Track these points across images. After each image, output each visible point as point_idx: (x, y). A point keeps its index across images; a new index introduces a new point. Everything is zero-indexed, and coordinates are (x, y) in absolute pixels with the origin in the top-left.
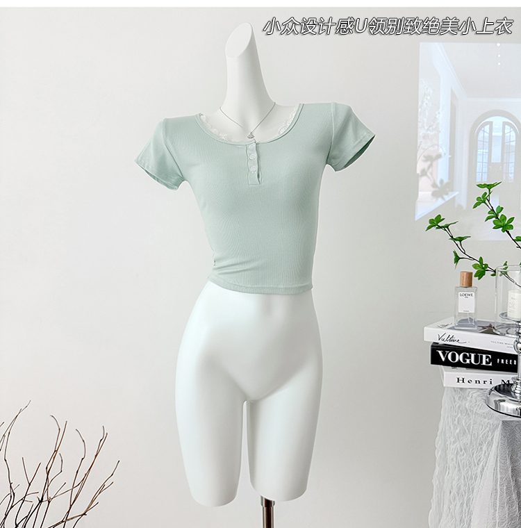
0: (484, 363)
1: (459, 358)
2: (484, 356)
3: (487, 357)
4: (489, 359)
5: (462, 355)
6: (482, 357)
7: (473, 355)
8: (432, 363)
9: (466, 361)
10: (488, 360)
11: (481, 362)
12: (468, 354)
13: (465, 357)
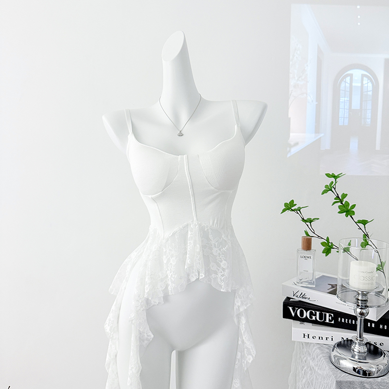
0: (327, 321)
1: (307, 314)
2: (328, 314)
3: (330, 316)
4: (332, 317)
5: (309, 312)
6: (325, 315)
7: (318, 313)
8: (283, 317)
9: (312, 318)
10: (330, 318)
11: (325, 319)
12: (314, 312)
13: (311, 314)
